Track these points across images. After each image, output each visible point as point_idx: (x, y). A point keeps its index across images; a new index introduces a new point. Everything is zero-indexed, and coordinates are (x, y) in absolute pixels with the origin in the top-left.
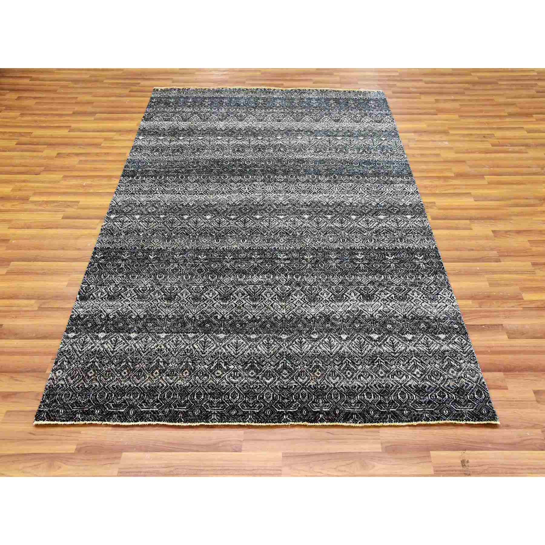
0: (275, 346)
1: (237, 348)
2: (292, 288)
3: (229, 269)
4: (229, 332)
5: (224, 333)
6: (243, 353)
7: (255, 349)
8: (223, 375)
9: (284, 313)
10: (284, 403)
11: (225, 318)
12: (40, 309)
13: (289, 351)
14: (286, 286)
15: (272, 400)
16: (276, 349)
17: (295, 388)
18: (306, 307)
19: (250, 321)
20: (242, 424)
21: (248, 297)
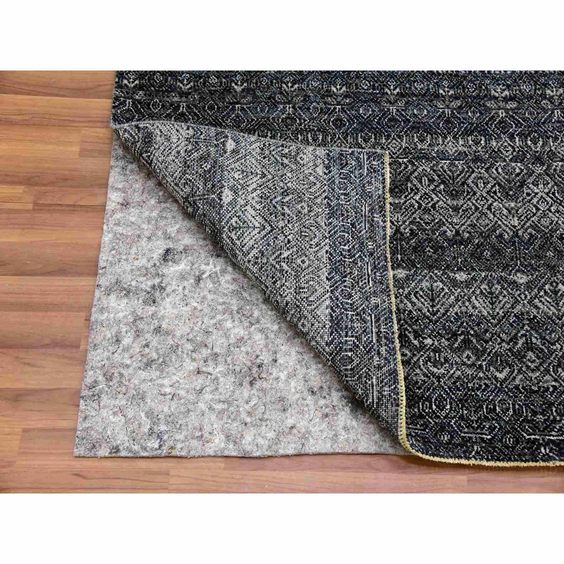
0: (505, 300)
1: (433, 300)
2: (528, 168)
3: (397, 120)
4: (414, 266)
5: (404, 268)
6: (447, 311)
7: (467, 304)
8: (415, 359)
9: (514, 227)
10: (538, 423)
11: (402, 234)
12: (38, 207)
13: (534, 311)
14: (513, 164)
15: (512, 415)
16: (508, 306)
17: (553, 392)
18: (558, 211)
19: (452, 242)
20: (464, 461)
21: (442, 187)
